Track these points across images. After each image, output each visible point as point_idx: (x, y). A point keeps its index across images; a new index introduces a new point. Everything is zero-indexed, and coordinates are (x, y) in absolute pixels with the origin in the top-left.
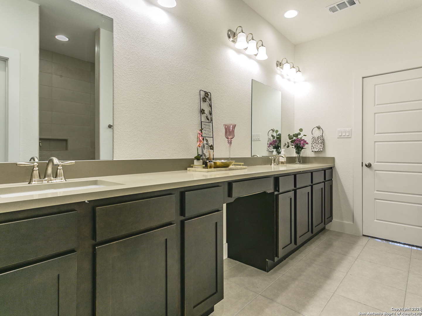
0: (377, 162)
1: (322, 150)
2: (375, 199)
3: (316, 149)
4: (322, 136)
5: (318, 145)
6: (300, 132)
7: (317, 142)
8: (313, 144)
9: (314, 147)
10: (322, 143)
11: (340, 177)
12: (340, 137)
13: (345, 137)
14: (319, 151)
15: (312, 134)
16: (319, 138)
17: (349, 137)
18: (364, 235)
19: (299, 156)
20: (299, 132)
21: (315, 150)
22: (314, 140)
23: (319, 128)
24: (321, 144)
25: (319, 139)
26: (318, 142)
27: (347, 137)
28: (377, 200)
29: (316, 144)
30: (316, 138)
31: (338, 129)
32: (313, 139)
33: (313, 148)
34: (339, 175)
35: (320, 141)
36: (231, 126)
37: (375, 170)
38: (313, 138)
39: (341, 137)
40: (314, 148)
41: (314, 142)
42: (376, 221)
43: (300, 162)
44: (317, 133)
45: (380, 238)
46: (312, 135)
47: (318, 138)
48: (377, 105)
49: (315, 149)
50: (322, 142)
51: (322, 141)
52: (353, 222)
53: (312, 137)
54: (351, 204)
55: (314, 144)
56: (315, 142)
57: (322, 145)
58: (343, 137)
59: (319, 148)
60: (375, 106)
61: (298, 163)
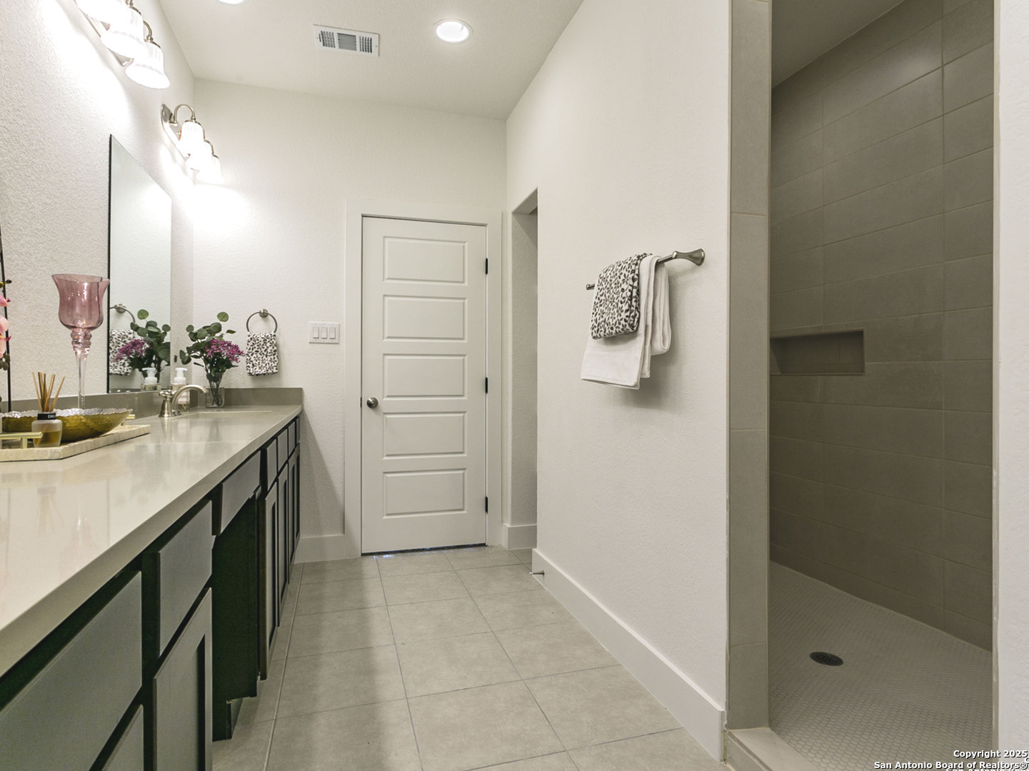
0: (388, 396)
1: (275, 371)
2: (384, 473)
3: (260, 368)
4: (274, 335)
5: (265, 357)
6: (221, 323)
7: (263, 350)
8: (250, 355)
9: (254, 362)
10: (274, 355)
11: (315, 434)
12: (315, 341)
13: (326, 341)
14: (268, 374)
15: (248, 330)
16: (268, 340)
17: (334, 341)
18: (363, 555)
19: (218, 386)
20: (218, 321)
21: (258, 371)
22: (256, 346)
23: (264, 315)
24: (272, 357)
25: (268, 344)
26: (265, 351)
27: (330, 341)
28: (388, 475)
29: (259, 356)
30: (260, 339)
31: (310, 322)
32: (252, 342)
33: (251, 365)
34: (312, 430)
35: (271, 348)
36: (86, 285)
37: (385, 414)
38: (251, 339)
39: (318, 340)
40: (253, 365)
41: (255, 350)
42: (385, 517)
43: (218, 404)
44: (261, 329)
45: (392, 550)
46: (249, 333)
47: (265, 340)
48: (388, 279)
49: (258, 368)
50: (275, 351)
51: (275, 348)
52: (344, 533)
53: (249, 338)
54: (339, 492)
55: (255, 355)
56: (257, 351)
57: (276, 359)
58: (322, 341)
59: (268, 367)
60: (384, 280)
61: (215, 407)
